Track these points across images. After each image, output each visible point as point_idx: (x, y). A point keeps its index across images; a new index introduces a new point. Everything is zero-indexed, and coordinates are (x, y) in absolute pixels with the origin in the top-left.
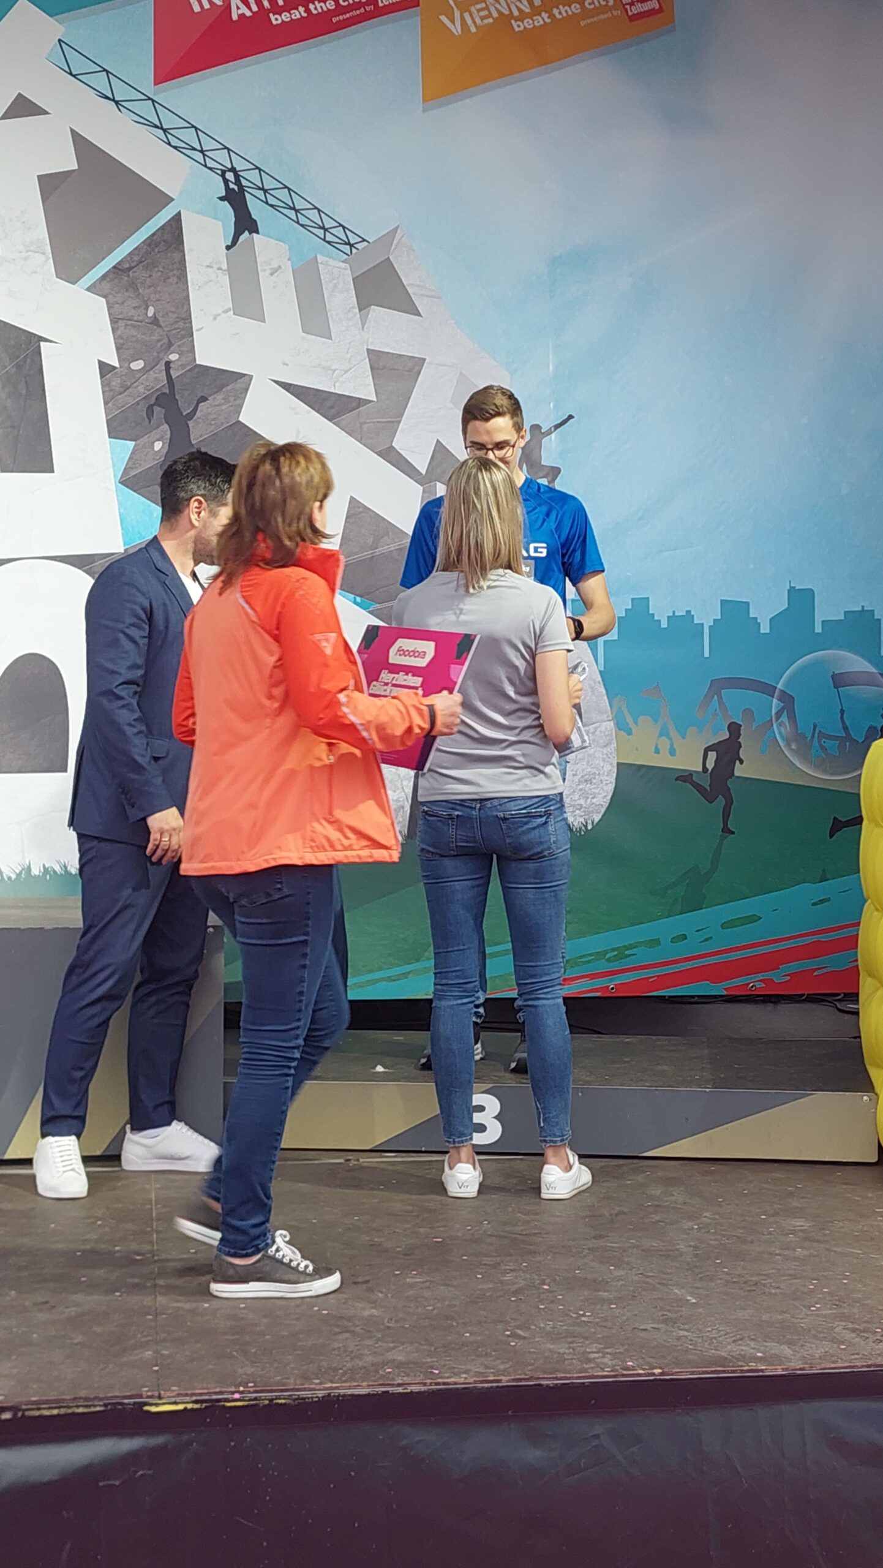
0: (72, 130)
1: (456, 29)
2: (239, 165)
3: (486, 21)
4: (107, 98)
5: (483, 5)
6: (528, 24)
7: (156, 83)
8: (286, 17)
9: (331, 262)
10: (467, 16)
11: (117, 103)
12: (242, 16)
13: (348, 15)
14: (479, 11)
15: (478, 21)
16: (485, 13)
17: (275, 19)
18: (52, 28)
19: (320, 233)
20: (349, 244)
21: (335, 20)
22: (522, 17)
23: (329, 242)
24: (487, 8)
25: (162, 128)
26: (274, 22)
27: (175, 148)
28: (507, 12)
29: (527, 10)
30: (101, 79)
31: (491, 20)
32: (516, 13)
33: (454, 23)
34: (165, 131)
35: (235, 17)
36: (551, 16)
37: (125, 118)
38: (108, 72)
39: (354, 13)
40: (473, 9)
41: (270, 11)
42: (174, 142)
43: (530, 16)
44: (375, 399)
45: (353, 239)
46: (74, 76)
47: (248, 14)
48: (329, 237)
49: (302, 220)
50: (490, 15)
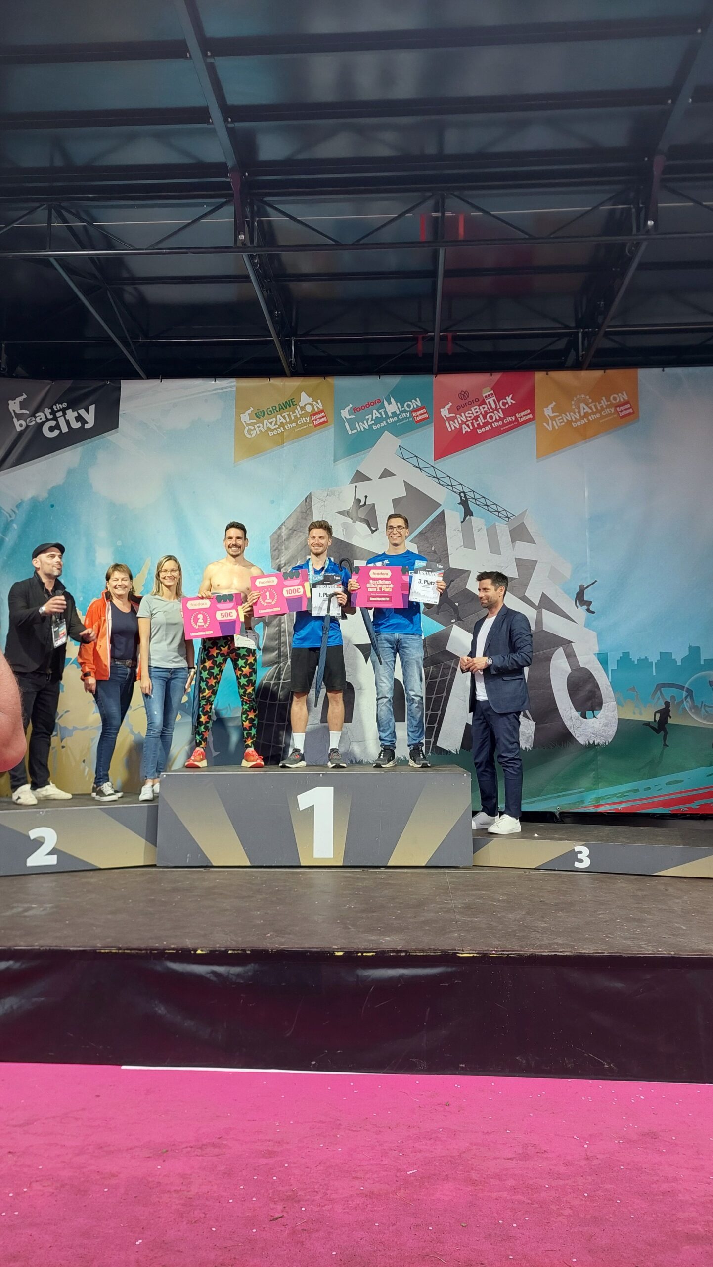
0: (404, 481)
1: (550, 428)
2: (466, 490)
3: (562, 424)
4: (417, 467)
5: (560, 417)
6: (579, 423)
7: (435, 460)
8: (483, 430)
9: (501, 525)
10: (554, 422)
11: (420, 469)
12: (466, 431)
13: (507, 427)
14: (559, 420)
15: (559, 424)
16: (561, 421)
17: (479, 431)
18: (396, 442)
19: (497, 513)
20: (508, 517)
21: (502, 429)
22: (575, 422)
23: (500, 517)
24: (562, 418)
25: (437, 478)
26: (479, 432)
27: (442, 485)
28: (570, 419)
29: (578, 418)
30: (414, 461)
31: (564, 423)
32: (574, 419)
33: (549, 425)
34: (438, 479)
35: (464, 432)
36: (588, 420)
37: (423, 474)
38: (417, 457)
39: (510, 426)
40: (557, 419)
41: (477, 428)
42: (442, 483)
43: (579, 420)
44: (518, 577)
45: (509, 515)
46: (405, 460)
47: (469, 430)
48: (500, 515)
49: (490, 509)
50: (563, 421)
